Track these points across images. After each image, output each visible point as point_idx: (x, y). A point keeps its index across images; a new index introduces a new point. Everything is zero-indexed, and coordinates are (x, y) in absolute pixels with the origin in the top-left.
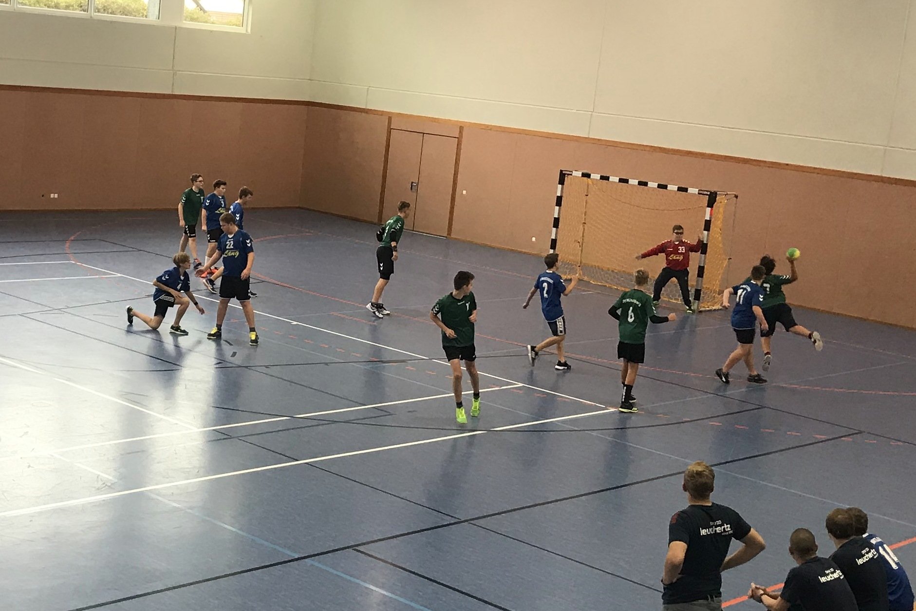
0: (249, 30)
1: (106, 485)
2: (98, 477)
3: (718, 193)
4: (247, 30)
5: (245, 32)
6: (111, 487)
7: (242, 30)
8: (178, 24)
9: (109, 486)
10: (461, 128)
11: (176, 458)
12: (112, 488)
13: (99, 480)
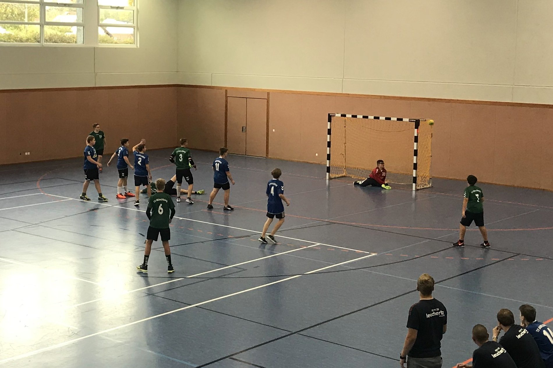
0: (138, 46)
1: (74, 333)
2: (69, 329)
3: (420, 120)
4: (137, 47)
5: (136, 47)
7: (133, 46)
8: (96, 46)
9: (76, 334)
10: (268, 94)
11: (116, 312)
12: (78, 335)
13: (70, 330)
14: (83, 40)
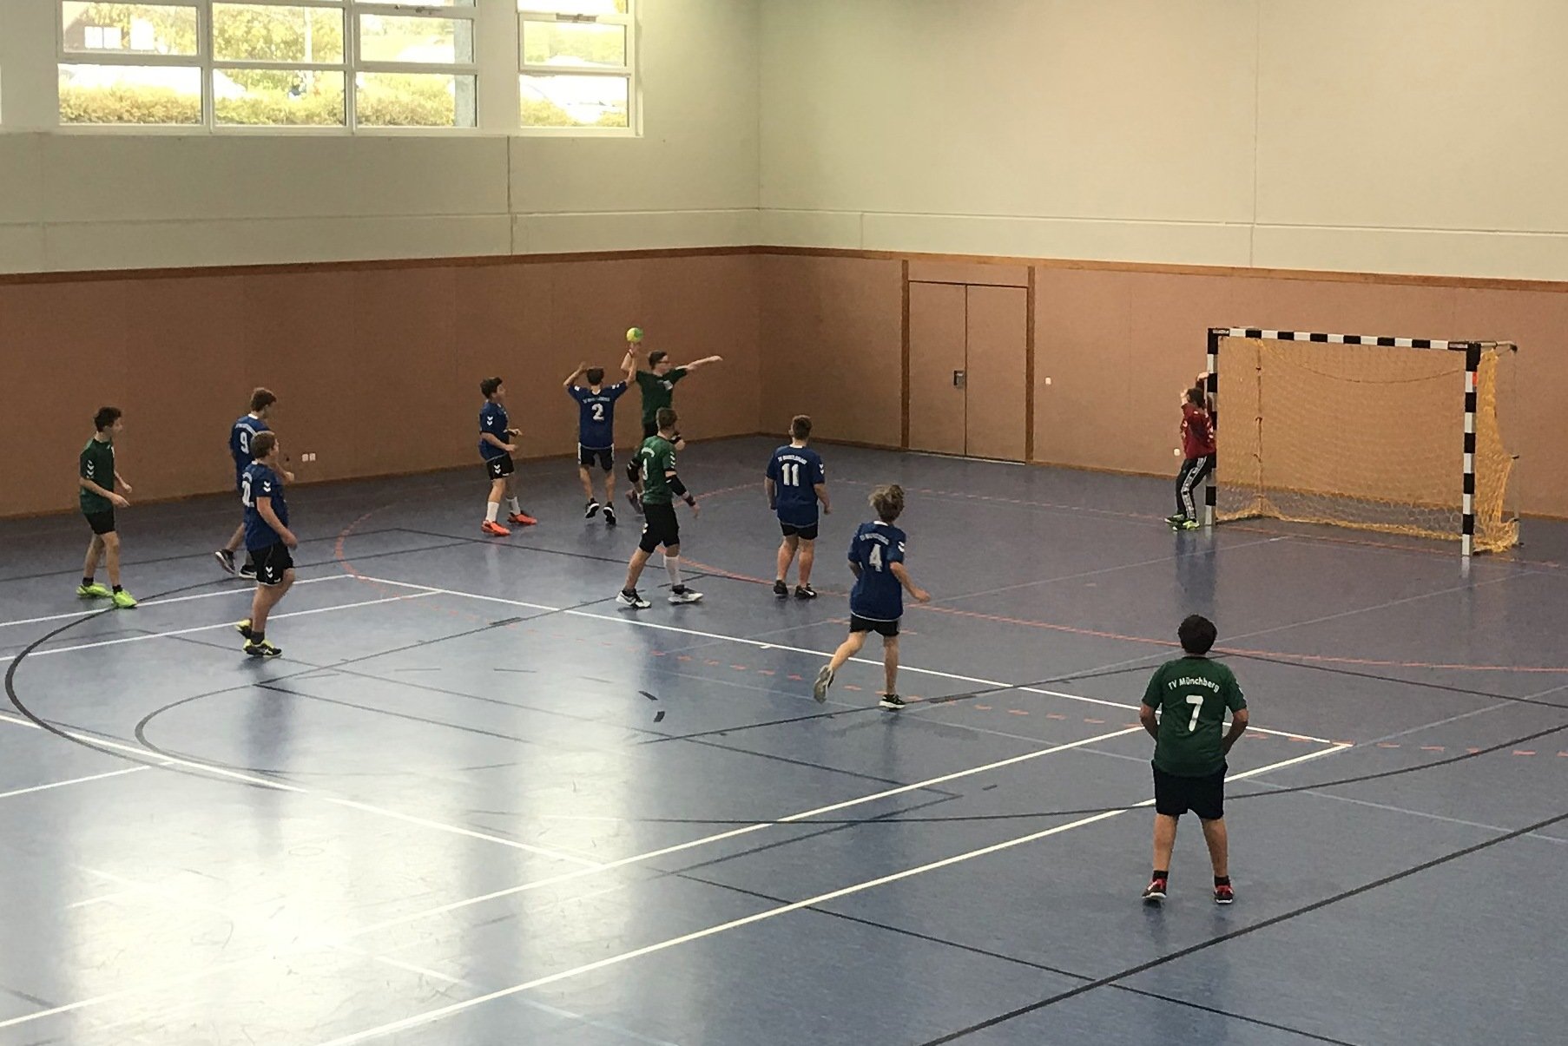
0: (641, 132)
1: (438, 992)
3: (1482, 344)
4: (637, 134)
5: (635, 136)
6: (445, 995)
7: (628, 133)
8: (513, 133)
9: (443, 994)
10: (1031, 271)
11: (565, 926)
12: (447, 995)
13: (424, 983)
14: (473, 116)
